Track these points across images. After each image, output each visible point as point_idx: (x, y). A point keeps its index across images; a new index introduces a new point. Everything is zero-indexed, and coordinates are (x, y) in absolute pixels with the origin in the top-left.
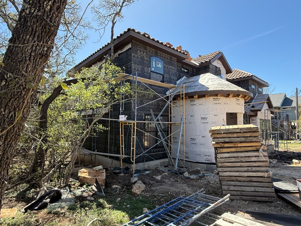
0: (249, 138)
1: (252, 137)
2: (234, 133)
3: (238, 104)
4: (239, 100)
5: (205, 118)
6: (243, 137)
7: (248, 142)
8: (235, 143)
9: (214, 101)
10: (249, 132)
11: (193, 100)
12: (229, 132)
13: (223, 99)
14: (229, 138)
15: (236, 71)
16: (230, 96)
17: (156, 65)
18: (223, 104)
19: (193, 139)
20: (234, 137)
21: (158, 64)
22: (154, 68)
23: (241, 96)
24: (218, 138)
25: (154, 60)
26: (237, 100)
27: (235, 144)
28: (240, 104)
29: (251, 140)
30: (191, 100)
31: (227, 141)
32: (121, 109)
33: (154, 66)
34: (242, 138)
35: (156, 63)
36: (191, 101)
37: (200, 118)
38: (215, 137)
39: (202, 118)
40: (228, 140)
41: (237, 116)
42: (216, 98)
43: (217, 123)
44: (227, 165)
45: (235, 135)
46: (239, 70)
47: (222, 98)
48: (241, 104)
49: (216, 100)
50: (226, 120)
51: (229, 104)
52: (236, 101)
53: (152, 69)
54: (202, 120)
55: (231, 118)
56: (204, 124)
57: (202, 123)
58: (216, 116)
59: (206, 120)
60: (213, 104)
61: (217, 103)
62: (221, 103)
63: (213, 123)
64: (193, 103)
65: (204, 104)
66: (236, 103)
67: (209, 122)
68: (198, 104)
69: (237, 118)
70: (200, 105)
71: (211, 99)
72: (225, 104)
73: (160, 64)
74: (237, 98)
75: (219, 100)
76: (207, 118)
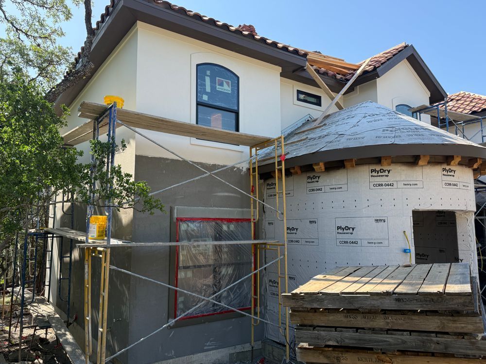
0: (435, 339)
1: (447, 333)
3: (450, 184)
4: (452, 173)
5: (349, 229)
6: (411, 331)
7: (433, 354)
8: (383, 353)
9: (373, 179)
11: (314, 177)
14: (357, 329)
15: (463, 97)
16: (420, 163)
17: (213, 88)
18: (401, 185)
20: (373, 330)
21: (221, 84)
22: (207, 93)
23: (457, 160)
25: (208, 73)
26: (445, 173)
27: (383, 357)
28: (456, 185)
30: (308, 178)
31: (347, 342)
33: (208, 89)
34: (406, 337)
35: (213, 82)
37: (334, 229)
38: (306, 322)
39: (341, 228)
40: (351, 339)
42: (378, 168)
43: (386, 243)
45: (380, 322)
46: (472, 94)
47: (399, 168)
48: (460, 185)
49: (380, 174)
50: (413, 234)
51: (420, 185)
52: (443, 175)
53: (202, 97)
54: (341, 233)
55: (441, 223)
56: (345, 244)
57: (341, 242)
58: (381, 224)
59: (352, 233)
60: (372, 187)
61: (382, 185)
62: (395, 183)
63: (373, 245)
64: (314, 185)
65: (344, 187)
66: (444, 182)
67: (359, 242)
68: (327, 189)
69: (456, 226)
70: (334, 190)
71: (365, 171)
72: (409, 186)
73: (228, 83)
74: (447, 169)
75: (387, 176)
76: (353, 229)
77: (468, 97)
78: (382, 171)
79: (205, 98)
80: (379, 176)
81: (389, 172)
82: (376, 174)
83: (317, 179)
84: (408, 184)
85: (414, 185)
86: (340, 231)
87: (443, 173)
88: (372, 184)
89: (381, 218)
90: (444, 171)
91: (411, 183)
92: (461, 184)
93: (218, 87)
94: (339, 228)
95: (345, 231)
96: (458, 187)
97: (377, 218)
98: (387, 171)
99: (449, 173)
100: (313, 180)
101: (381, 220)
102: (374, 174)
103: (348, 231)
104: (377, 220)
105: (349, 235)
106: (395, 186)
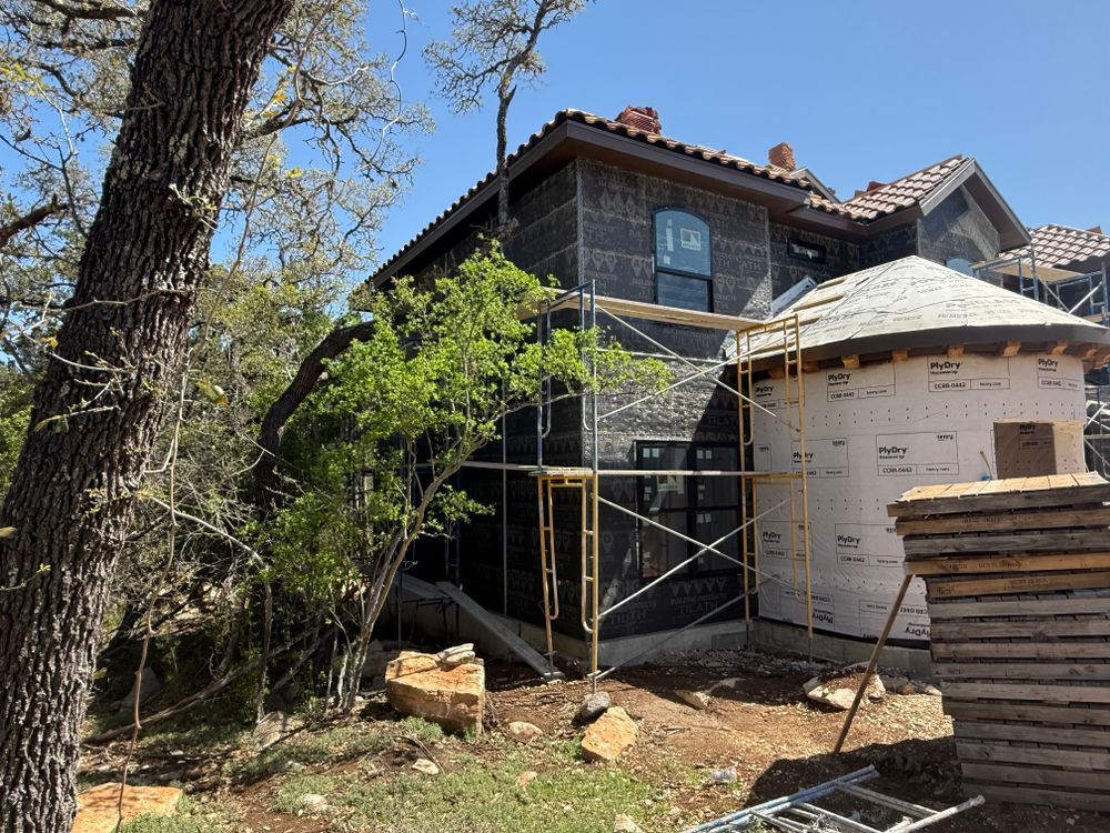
0: (1069, 535)
1: (1082, 528)
2: (999, 512)
3: (1049, 383)
4: (1053, 367)
5: (898, 450)
6: (1042, 530)
7: (1066, 552)
8: (1009, 556)
9: (933, 377)
10: (1069, 507)
11: (841, 376)
12: (975, 510)
13: (973, 368)
14: (979, 534)
16: (1006, 353)
17: (677, 245)
18: (976, 385)
19: (850, 539)
20: (998, 533)
21: (688, 239)
22: (669, 254)
23: (1063, 346)
24: (927, 536)
25: (670, 222)
26: (1042, 366)
27: (1009, 560)
28: (1058, 384)
29: (1082, 543)
30: (831, 377)
31: (968, 548)
32: (540, 428)
33: (670, 247)
34: (1037, 536)
35: (676, 235)
36: (832, 381)
37: (875, 451)
38: (917, 532)
39: (885, 449)
40: (973, 544)
41: (1053, 438)
42: (941, 360)
43: (954, 469)
44: (973, 651)
45: (1005, 523)
47: (975, 361)
48: (1065, 384)
49: (944, 369)
50: (994, 456)
51: (1004, 384)
53: (664, 259)
54: (884, 457)
55: (1028, 444)
56: (891, 473)
57: (885, 470)
58: (946, 442)
59: (902, 457)
60: (933, 389)
61: (947, 386)
62: (967, 383)
63: (935, 472)
64: (842, 389)
65: (890, 391)
66: (1040, 380)
67: (914, 468)
68: (863, 393)
69: (1053, 447)
70: (873, 395)
71: (921, 366)
72: (988, 387)
73: (696, 236)
74: (1046, 360)
75: (956, 372)
76: (904, 451)
78: (948, 365)
79: (667, 260)
80: (944, 372)
81: (958, 366)
82: (939, 370)
83: (844, 380)
84: (987, 384)
85: (996, 384)
86: (883, 454)
87: (1039, 366)
88: (932, 385)
89: (947, 434)
90: (1041, 364)
91: (992, 382)
92: (1067, 382)
93: (683, 242)
94: (881, 450)
95: (892, 454)
96: (1062, 387)
97: (941, 434)
98: (954, 366)
99: (1048, 367)
100: (838, 381)
101: (946, 437)
102: (935, 369)
103: (897, 454)
104: (941, 437)
105: (898, 459)
106: (968, 387)
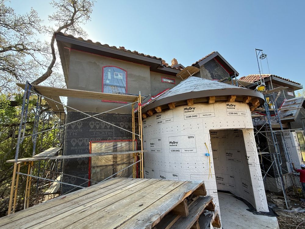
3: (232, 113)
5: (175, 143)
9: (186, 114)
11: (159, 115)
13: (200, 109)
15: (250, 77)
16: (211, 102)
17: (112, 77)
18: (201, 116)
21: (117, 75)
22: (109, 80)
23: (234, 98)
25: (110, 70)
26: (228, 107)
30: (157, 116)
33: (109, 77)
35: (112, 74)
37: (168, 143)
41: (243, 135)
42: (188, 107)
43: (195, 150)
46: (254, 75)
47: (200, 106)
48: (239, 113)
49: (189, 110)
50: (210, 145)
51: (213, 115)
52: (227, 108)
53: (106, 82)
54: (171, 146)
55: (237, 136)
56: (173, 152)
57: (172, 151)
58: (192, 139)
59: (176, 145)
60: (185, 118)
61: (191, 117)
63: (188, 152)
64: (159, 120)
65: (172, 120)
66: (228, 112)
67: (180, 150)
68: (164, 121)
70: (167, 122)
71: (181, 110)
72: (206, 116)
73: (121, 75)
74: (230, 104)
75: (193, 111)
76: (177, 143)
77: (253, 76)
78: (190, 109)
79: (108, 82)
80: (189, 112)
81: (194, 109)
82: (187, 111)
83: (160, 117)
84: (205, 115)
85: (209, 115)
86: (171, 144)
87: (227, 107)
90: (228, 106)
91: (207, 114)
93: (115, 76)
95: (173, 144)
96: (237, 115)
97: (189, 136)
98: (193, 109)
99: (231, 107)
101: (191, 137)
102: (186, 111)
103: (175, 144)
104: (189, 137)
105: (175, 146)
106: (198, 116)
